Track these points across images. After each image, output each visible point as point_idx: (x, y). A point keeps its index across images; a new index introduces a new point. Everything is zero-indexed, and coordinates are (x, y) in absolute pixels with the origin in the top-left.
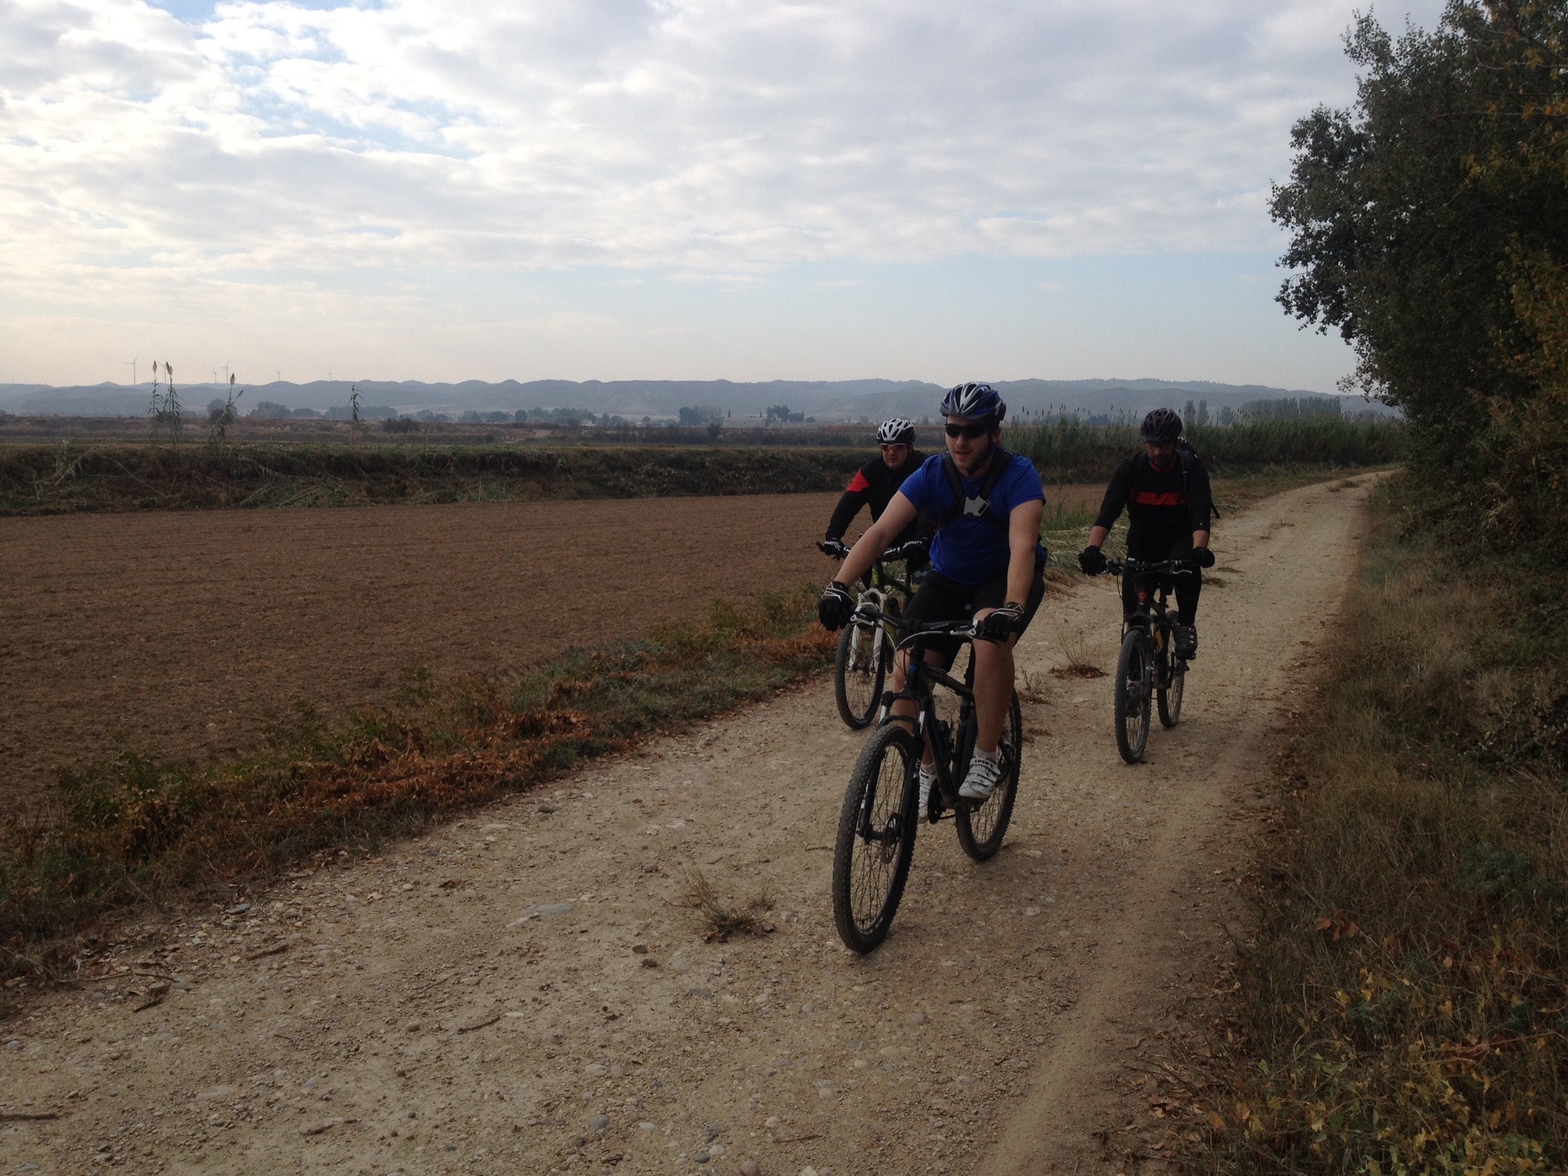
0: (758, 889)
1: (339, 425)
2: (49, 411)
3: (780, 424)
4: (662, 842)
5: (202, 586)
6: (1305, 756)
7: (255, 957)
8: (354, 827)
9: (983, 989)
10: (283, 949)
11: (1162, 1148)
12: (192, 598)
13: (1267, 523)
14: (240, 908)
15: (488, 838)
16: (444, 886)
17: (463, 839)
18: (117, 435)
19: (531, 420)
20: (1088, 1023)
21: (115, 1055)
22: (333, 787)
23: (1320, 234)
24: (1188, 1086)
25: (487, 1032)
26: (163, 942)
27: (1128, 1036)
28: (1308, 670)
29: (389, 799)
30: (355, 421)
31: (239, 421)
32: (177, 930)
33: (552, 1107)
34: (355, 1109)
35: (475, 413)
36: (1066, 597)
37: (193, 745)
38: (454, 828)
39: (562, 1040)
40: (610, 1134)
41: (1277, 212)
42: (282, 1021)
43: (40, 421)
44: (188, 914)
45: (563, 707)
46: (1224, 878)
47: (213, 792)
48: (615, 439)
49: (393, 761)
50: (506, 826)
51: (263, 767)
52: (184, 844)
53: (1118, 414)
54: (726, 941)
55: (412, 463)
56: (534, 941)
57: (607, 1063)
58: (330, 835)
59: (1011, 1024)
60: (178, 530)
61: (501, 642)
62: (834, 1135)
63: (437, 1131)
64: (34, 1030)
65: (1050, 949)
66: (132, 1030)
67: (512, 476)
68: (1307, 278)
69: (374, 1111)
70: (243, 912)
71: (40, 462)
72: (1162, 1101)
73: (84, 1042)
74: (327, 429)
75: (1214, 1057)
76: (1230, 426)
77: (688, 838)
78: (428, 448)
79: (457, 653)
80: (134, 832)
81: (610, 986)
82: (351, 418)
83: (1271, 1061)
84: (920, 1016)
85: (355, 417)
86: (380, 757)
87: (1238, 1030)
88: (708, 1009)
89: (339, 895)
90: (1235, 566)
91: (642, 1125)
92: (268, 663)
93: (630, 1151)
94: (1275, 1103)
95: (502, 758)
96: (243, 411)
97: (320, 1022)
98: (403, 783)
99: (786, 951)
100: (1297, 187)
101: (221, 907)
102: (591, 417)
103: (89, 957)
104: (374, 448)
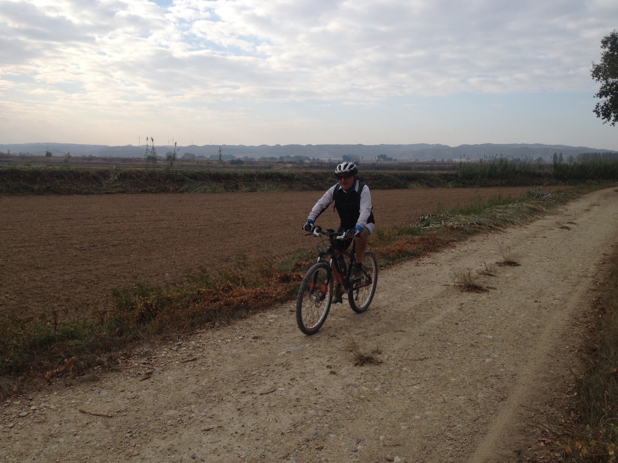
0: (375, 346)
1: (214, 162)
2: (108, 156)
3: (382, 162)
4: (337, 325)
5: (164, 222)
6: (605, 301)
7: (184, 362)
8: (221, 314)
9: (468, 390)
10: (195, 359)
11: (543, 458)
12: (160, 226)
13: (588, 204)
14: (179, 343)
15: (270, 321)
16: (254, 338)
17: (261, 320)
18: (133, 165)
19: (285, 160)
20: (512, 406)
21: (133, 397)
22: (213, 299)
23: (613, 84)
24: (555, 434)
25: (271, 395)
26: (151, 355)
27: (529, 412)
28: (606, 265)
29: (233, 304)
30: (220, 160)
31: (178, 160)
32: (156, 351)
33: (296, 426)
34: (222, 422)
35: (264, 158)
36: (502, 233)
37: (160, 281)
38: (258, 316)
39: (299, 400)
40: (318, 438)
41: (594, 75)
42: (194, 387)
43: (105, 159)
44: (160, 345)
45: (298, 271)
46: (570, 350)
47: (169, 299)
48: (317, 167)
49: (235, 290)
50: (277, 316)
51: (187, 290)
52: (158, 318)
53: (525, 158)
54: (363, 366)
55: (241, 176)
56: (288, 361)
57: (317, 410)
58: (212, 317)
59: (480, 405)
60: (155, 201)
61: (273, 246)
62: (407, 444)
63: (252, 432)
64: (104, 386)
65: (496, 376)
66: (139, 388)
67: (278, 182)
68: (607, 103)
69: (229, 423)
70: (180, 345)
71: (105, 174)
72: (543, 439)
73: (123, 391)
74: (209, 163)
75: (566, 422)
76: (572, 163)
77: (347, 324)
78: (247, 171)
79: (256, 250)
80: (139, 313)
81: (318, 380)
82: (218, 159)
83: (590, 425)
84: (442, 400)
85: (220, 159)
86: (230, 288)
87: (576, 412)
88: (356, 392)
89: (215, 340)
90: (575, 221)
91: (331, 435)
92: (187, 251)
93: (326, 445)
94: (593, 443)
95: (275, 290)
96: (179, 156)
97: (208, 388)
98: (238, 298)
99: (387, 371)
100: (603, 64)
101: (172, 342)
102: (308, 159)
103: (124, 359)
104: (227, 171)
